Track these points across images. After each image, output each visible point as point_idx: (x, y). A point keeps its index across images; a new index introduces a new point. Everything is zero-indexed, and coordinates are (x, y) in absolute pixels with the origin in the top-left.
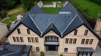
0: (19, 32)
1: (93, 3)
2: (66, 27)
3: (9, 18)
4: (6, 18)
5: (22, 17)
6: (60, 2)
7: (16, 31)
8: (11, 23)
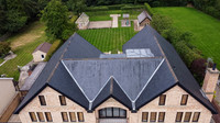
0: (43, 103)
1: (202, 15)
2: (141, 86)
3: (14, 56)
4: (8, 58)
5: (45, 55)
6: (128, 15)
7: (37, 100)
8: (20, 71)
